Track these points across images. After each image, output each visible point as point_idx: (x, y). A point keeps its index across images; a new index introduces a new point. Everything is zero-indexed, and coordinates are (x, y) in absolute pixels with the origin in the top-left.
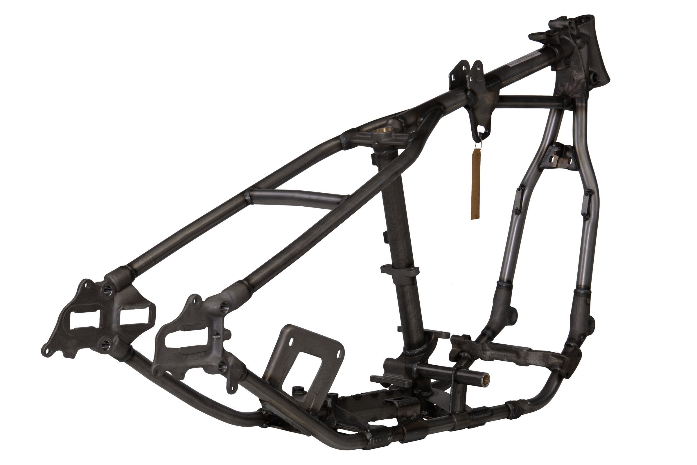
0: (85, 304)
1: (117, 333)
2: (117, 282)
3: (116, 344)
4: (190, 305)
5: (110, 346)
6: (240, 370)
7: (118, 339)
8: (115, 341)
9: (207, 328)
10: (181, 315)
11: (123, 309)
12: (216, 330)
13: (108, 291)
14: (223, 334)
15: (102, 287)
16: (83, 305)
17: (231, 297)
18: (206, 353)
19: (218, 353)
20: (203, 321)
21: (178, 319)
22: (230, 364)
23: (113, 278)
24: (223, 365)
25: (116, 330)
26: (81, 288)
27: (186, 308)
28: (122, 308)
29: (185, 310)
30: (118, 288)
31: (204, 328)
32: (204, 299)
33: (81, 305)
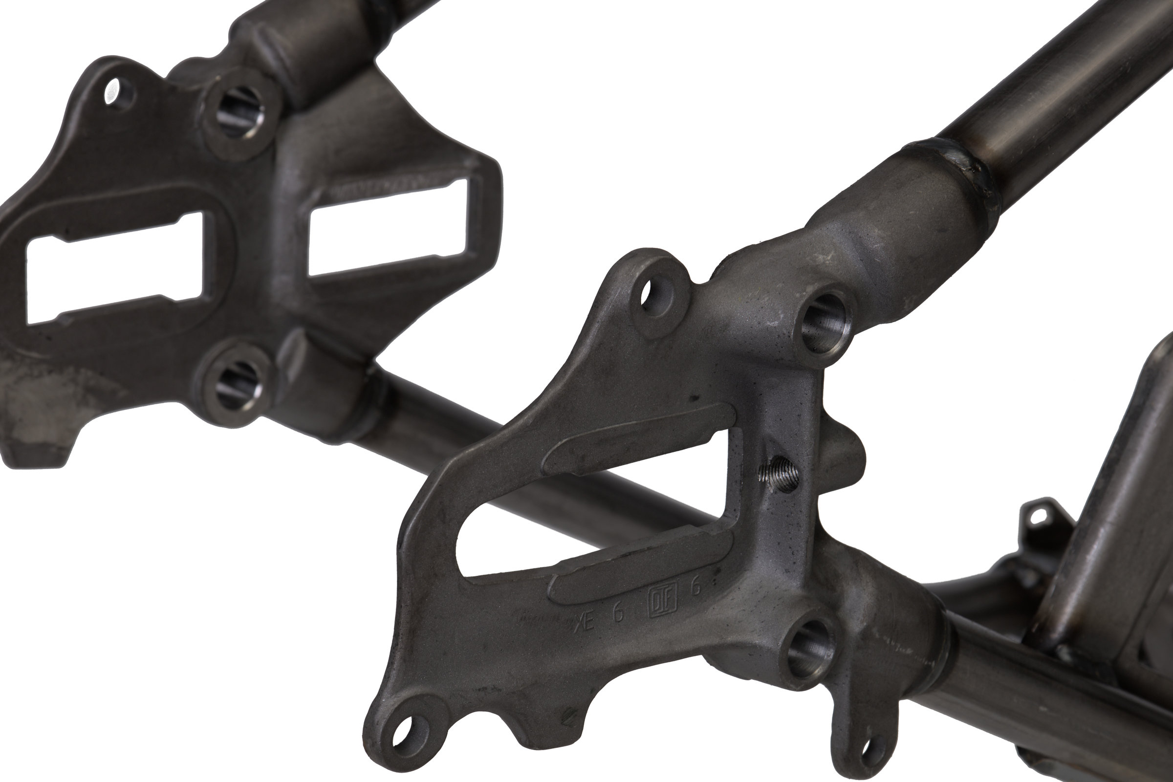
0: (111, 194)
1: (295, 320)
2: (288, 62)
3: (293, 372)
4: (614, 320)
5: (258, 391)
6: (909, 651)
7: (303, 347)
8: (289, 359)
9: (721, 438)
10: (559, 387)
11: (326, 201)
12: (773, 441)
13: (242, 111)
14: (818, 453)
15: (204, 94)
16: (100, 196)
17: (866, 255)
18: (718, 571)
19: (787, 571)
20: (695, 398)
21: (537, 408)
22: (856, 625)
23: (271, 45)
24: (811, 639)
25: (294, 304)
26: (84, 114)
27: (589, 341)
28: (316, 195)
29: (584, 351)
30: (297, 94)
31: (703, 438)
32: (700, 274)
33: (89, 198)
